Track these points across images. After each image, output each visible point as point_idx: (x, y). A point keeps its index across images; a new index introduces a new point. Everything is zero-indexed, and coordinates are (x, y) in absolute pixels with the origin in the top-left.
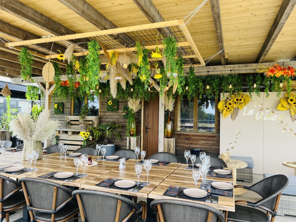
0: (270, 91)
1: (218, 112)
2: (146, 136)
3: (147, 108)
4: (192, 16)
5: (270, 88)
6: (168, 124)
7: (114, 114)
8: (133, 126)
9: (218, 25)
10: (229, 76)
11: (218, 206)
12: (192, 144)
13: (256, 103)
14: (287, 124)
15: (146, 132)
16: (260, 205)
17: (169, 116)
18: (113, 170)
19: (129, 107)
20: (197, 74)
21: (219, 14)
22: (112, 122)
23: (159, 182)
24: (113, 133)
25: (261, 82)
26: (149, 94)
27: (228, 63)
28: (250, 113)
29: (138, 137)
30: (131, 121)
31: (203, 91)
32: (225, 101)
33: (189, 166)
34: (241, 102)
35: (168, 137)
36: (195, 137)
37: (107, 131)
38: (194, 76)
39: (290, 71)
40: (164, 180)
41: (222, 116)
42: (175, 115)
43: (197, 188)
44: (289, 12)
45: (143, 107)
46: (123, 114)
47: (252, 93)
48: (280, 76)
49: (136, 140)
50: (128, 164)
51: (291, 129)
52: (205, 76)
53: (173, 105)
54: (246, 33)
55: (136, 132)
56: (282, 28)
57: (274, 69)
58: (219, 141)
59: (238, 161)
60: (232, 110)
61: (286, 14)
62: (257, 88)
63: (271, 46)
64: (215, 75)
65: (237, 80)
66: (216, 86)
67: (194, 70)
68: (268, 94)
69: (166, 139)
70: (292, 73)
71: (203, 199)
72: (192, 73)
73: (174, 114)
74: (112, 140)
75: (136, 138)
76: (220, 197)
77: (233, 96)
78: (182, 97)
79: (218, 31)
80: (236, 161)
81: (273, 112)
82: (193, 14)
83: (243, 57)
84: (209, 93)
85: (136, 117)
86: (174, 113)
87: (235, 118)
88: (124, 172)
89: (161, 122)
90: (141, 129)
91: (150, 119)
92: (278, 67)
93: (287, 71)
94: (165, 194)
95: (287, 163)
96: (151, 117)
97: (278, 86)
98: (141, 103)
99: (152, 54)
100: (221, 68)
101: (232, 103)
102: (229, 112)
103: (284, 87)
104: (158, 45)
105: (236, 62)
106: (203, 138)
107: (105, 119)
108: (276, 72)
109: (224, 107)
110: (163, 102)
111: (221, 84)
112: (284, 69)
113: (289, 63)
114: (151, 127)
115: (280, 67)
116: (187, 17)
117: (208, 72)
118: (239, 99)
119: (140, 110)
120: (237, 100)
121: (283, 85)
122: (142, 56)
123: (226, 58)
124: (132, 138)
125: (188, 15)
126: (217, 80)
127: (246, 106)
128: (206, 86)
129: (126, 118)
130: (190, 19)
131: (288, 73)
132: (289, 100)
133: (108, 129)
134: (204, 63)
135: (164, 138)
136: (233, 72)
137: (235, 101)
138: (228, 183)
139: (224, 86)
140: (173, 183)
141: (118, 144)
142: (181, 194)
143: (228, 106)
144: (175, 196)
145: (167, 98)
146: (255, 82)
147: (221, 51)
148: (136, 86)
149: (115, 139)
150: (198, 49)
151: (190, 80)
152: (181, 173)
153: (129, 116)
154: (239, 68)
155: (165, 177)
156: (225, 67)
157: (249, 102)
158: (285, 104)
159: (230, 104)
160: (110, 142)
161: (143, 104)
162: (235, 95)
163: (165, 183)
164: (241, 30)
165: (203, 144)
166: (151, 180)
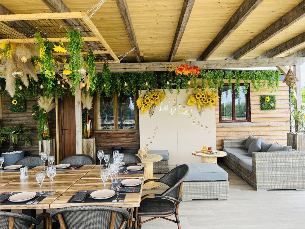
0: (181, 88)
1: (137, 109)
2: (63, 138)
3: (62, 107)
4: (96, 10)
5: (180, 85)
6: (87, 123)
7: (20, 115)
8: (46, 128)
9: (127, 22)
10: (145, 74)
11: (124, 204)
12: (113, 142)
13: (170, 99)
14: (195, 118)
15: (62, 134)
16: (166, 196)
17: (88, 115)
18: (11, 183)
19: (39, 106)
20: (111, 71)
21: (126, 11)
22: (18, 125)
23: (66, 188)
24: (20, 138)
25: (173, 80)
26: (62, 92)
27: (143, 60)
28: (165, 109)
29: (53, 140)
30: (42, 122)
31: (121, 88)
32: (143, 98)
33: (104, 167)
34: (157, 98)
35: (87, 138)
36: (116, 135)
37: (12, 136)
38: (109, 73)
39: (195, 70)
40: (72, 185)
41: (141, 112)
42: (95, 113)
43: (106, 188)
44: (188, 16)
45: (57, 106)
46: (33, 114)
47: (165, 90)
48: (187, 74)
49: (51, 144)
50: (33, 173)
51: (199, 122)
52: (123, 72)
53: (92, 102)
54: (156, 33)
55: (50, 134)
56: (184, 30)
57: (182, 68)
58: (139, 137)
59: (155, 154)
60: (150, 106)
61: (186, 18)
62: (170, 85)
63: (178, 46)
64: (132, 72)
65: (152, 78)
66: (133, 83)
67: (108, 67)
68: (179, 91)
69: (85, 140)
70: (197, 71)
71: (110, 200)
72: (106, 70)
73: (93, 113)
74: (20, 146)
75: (50, 141)
76: (127, 194)
77: (149, 93)
78: (100, 94)
79: (128, 28)
80: (153, 155)
81: (184, 107)
82: (96, 8)
83: (156, 56)
84: (127, 90)
85: (49, 117)
86: (93, 111)
87: (152, 114)
88: (27, 183)
89: (78, 122)
90: (56, 131)
91: (67, 119)
92: (186, 66)
93: (193, 70)
94: (69, 202)
95: (195, 153)
96: (68, 116)
97: (187, 84)
98: (55, 102)
99: (54, 47)
100: (137, 65)
101: (149, 99)
102: (147, 108)
103: (192, 84)
104: (61, 38)
105: (151, 60)
106: (124, 135)
107: (9, 122)
108: (184, 71)
109: (142, 104)
110: (79, 100)
111: (138, 81)
112: (190, 68)
113: (195, 63)
114: (68, 128)
115: (187, 66)
116: (90, 10)
117: (125, 69)
118: (155, 95)
119: (54, 109)
120: (154, 96)
121: (191, 83)
122: (43, 49)
123: (141, 55)
124: (44, 141)
125: (91, 8)
126: (134, 78)
127: (162, 103)
128: (124, 83)
129: (36, 119)
130: (94, 13)
131: (194, 71)
132: (196, 96)
133: (14, 133)
134: (118, 60)
135: (83, 138)
136: (148, 70)
137: (152, 97)
138: (138, 179)
139: (141, 83)
140: (81, 187)
141: (28, 150)
142: (88, 198)
143: (146, 102)
144: (81, 202)
145: (84, 95)
146: (168, 80)
147: (134, 49)
148: (44, 83)
149: (24, 144)
150: (109, 45)
151: (105, 77)
152: (93, 175)
153: (40, 116)
154: (154, 66)
155: (75, 182)
156: (140, 65)
157: (164, 98)
158: (193, 99)
159: (147, 101)
160: (16, 149)
161: (56, 102)
162: (152, 92)
163: (72, 189)
164: (150, 29)
165: (124, 141)
166: (56, 188)
